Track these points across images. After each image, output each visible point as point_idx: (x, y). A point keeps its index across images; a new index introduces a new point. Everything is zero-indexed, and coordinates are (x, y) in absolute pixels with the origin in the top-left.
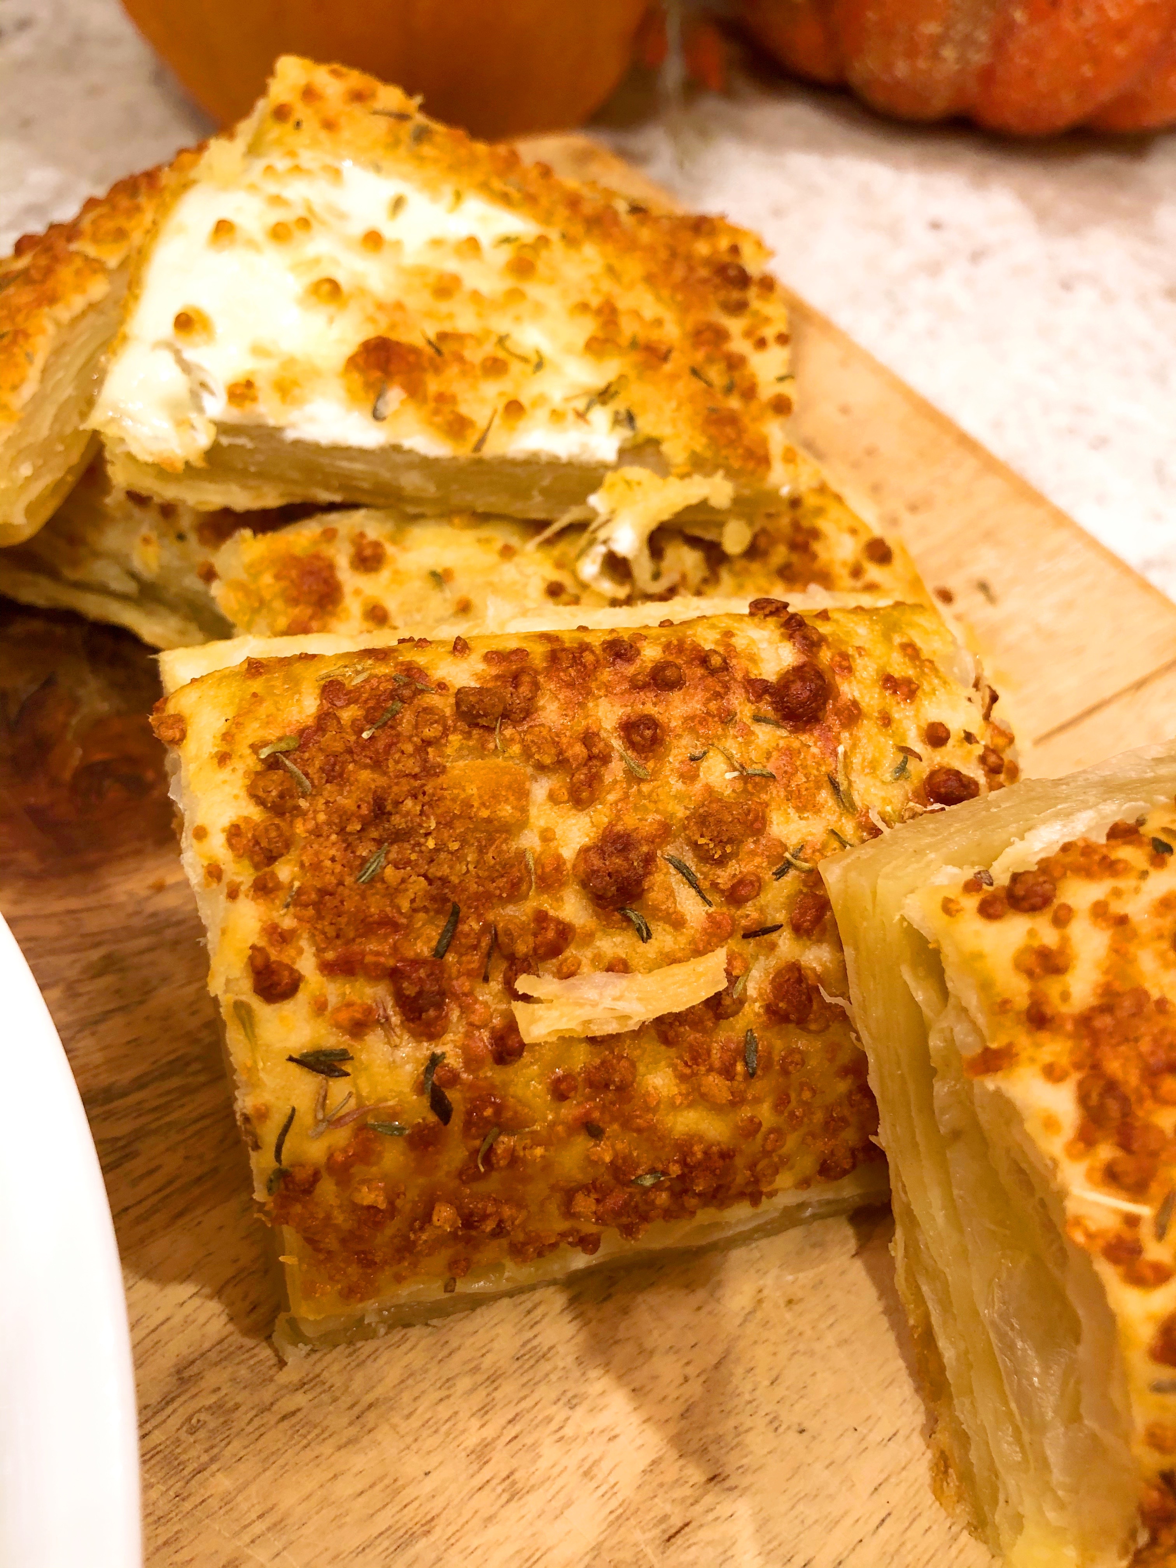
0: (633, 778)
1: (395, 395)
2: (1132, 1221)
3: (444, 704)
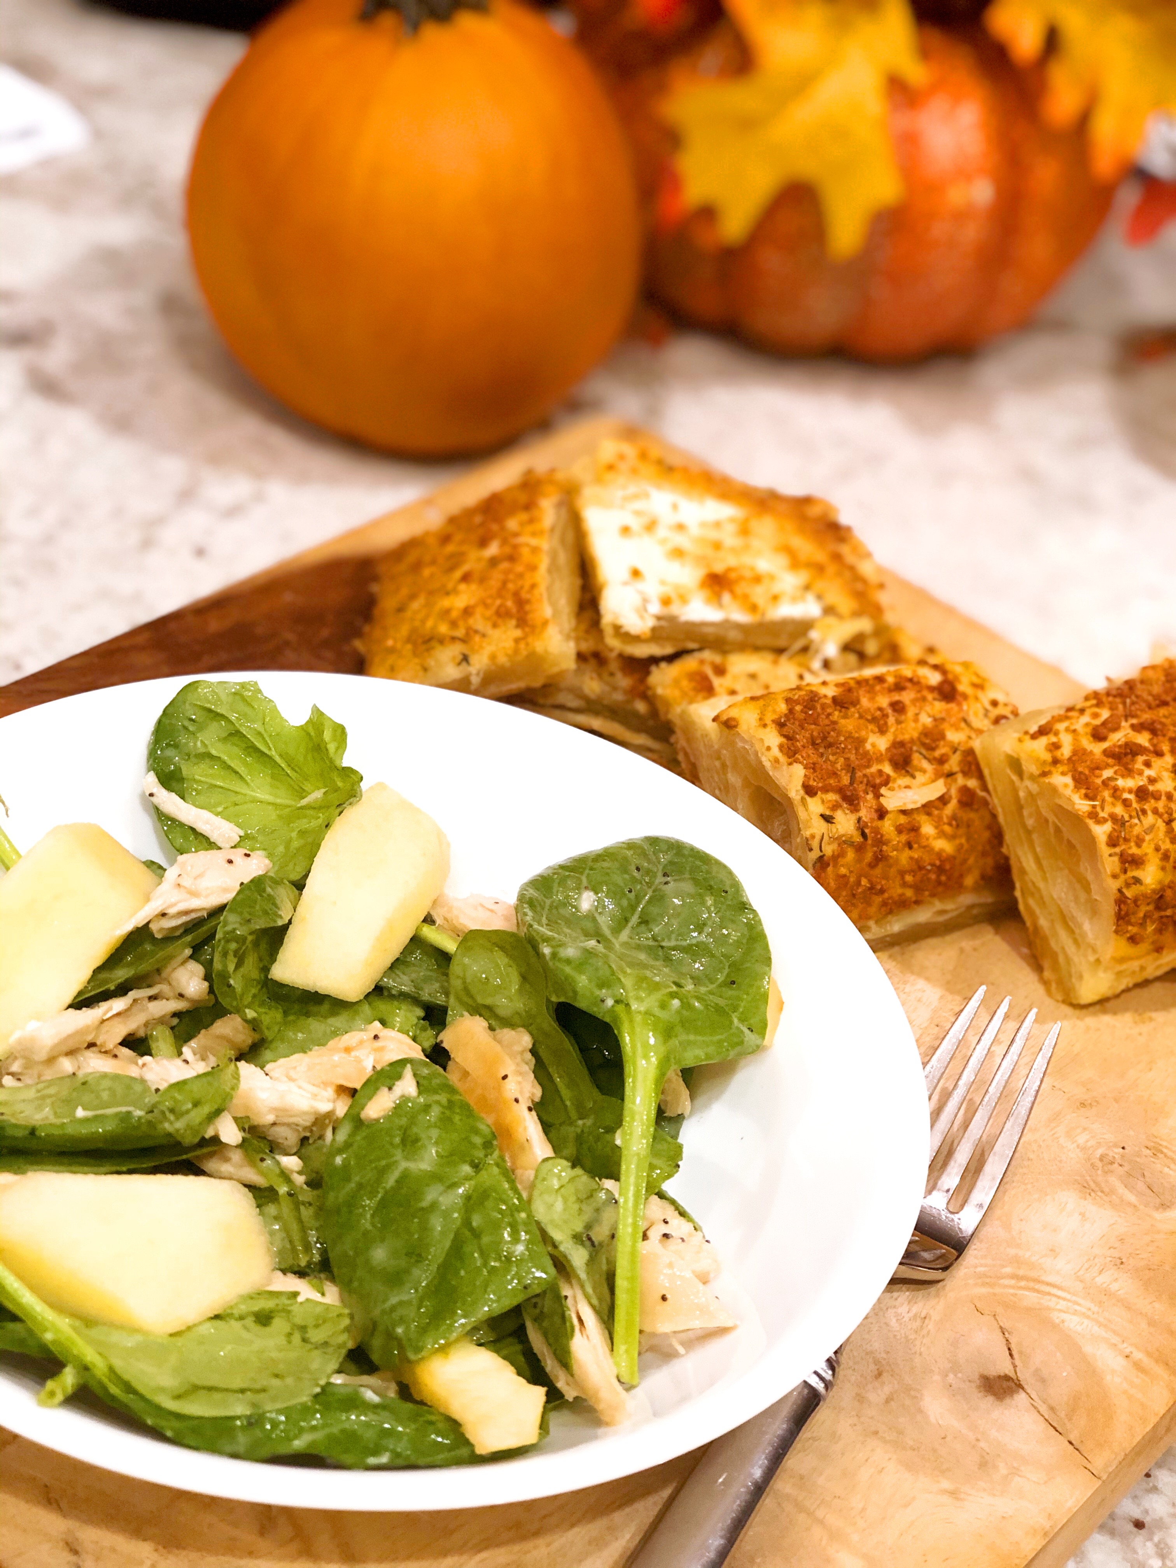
0: (898, 722)
1: (726, 597)
2: (1094, 807)
3: (829, 701)
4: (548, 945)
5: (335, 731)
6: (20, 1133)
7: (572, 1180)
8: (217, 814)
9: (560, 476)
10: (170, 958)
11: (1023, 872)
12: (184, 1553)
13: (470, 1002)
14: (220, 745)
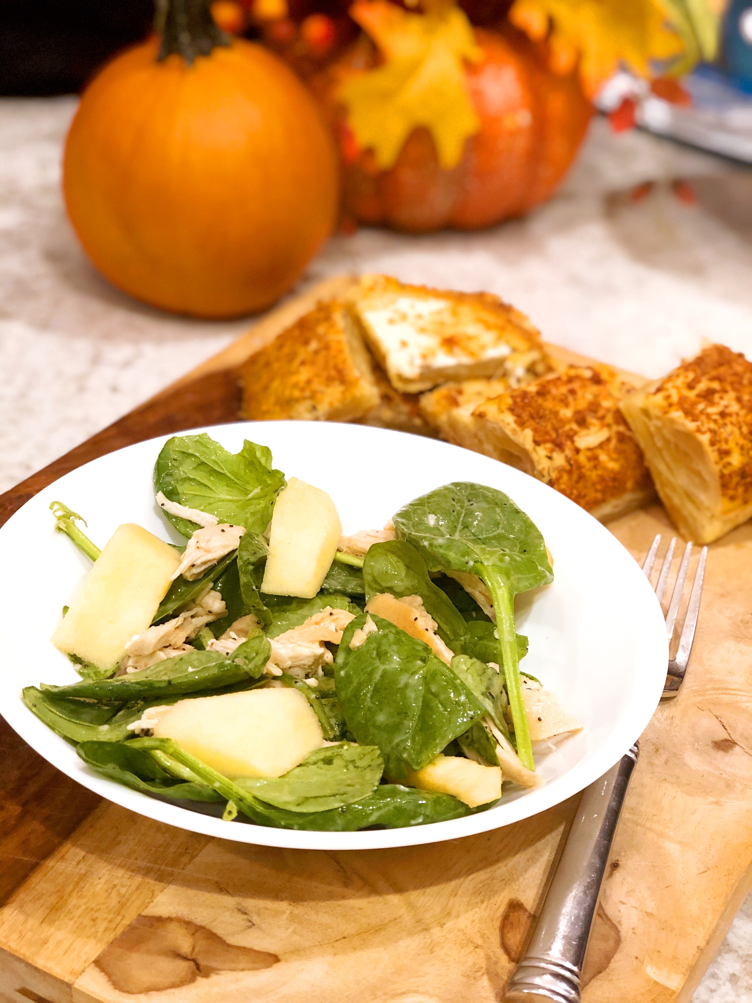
0: (575, 400)
3: (534, 394)
4: (426, 540)
5: (263, 452)
6: (163, 685)
7: (472, 664)
8: (202, 510)
9: (341, 299)
10: (202, 589)
11: (660, 474)
12: (306, 903)
13: (377, 587)
14: (193, 472)
